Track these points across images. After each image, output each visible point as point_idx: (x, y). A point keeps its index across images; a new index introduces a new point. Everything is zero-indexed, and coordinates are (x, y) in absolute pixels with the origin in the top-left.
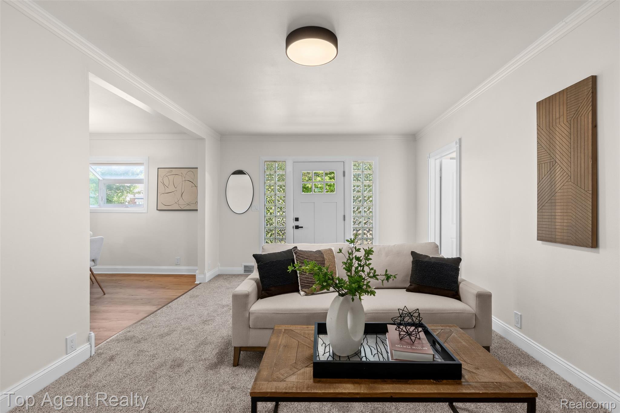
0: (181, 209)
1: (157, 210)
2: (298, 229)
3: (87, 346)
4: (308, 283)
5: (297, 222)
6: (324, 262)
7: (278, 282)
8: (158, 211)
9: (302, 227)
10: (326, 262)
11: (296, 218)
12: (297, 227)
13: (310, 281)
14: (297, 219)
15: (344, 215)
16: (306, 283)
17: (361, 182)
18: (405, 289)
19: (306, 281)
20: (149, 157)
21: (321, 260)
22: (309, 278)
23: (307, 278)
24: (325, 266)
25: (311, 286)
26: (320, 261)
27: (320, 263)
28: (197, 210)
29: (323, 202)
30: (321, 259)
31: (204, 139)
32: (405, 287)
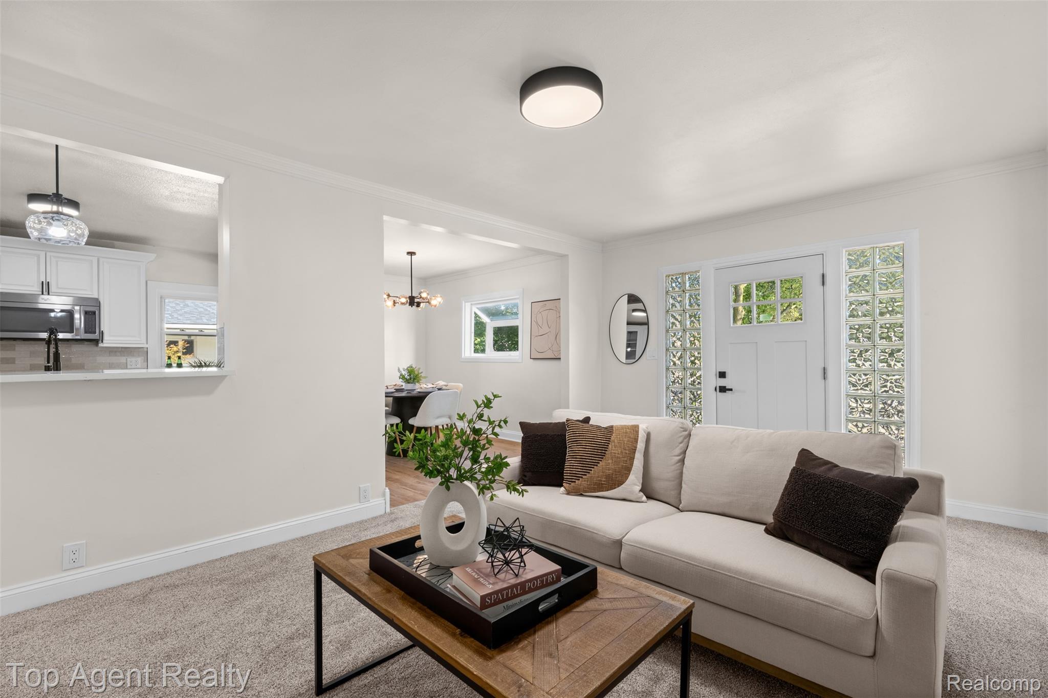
0: (555, 357)
1: (531, 358)
2: (725, 392)
3: (381, 501)
4: (571, 475)
5: (722, 380)
6: (608, 446)
7: (537, 467)
8: (532, 360)
9: (731, 390)
10: (610, 446)
11: (720, 372)
12: (723, 389)
13: (574, 472)
14: (722, 375)
15: (824, 368)
16: (569, 474)
17: (870, 293)
18: (764, 527)
19: (569, 472)
20: (523, 289)
21: (602, 441)
22: (574, 467)
23: (572, 467)
24: (606, 452)
25: (574, 480)
26: (600, 443)
27: (598, 446)
28: (560, 359)
29: (776, 342)
30: (604, 440)
31: (568, 255)
32: (765, 523)
